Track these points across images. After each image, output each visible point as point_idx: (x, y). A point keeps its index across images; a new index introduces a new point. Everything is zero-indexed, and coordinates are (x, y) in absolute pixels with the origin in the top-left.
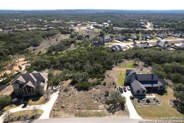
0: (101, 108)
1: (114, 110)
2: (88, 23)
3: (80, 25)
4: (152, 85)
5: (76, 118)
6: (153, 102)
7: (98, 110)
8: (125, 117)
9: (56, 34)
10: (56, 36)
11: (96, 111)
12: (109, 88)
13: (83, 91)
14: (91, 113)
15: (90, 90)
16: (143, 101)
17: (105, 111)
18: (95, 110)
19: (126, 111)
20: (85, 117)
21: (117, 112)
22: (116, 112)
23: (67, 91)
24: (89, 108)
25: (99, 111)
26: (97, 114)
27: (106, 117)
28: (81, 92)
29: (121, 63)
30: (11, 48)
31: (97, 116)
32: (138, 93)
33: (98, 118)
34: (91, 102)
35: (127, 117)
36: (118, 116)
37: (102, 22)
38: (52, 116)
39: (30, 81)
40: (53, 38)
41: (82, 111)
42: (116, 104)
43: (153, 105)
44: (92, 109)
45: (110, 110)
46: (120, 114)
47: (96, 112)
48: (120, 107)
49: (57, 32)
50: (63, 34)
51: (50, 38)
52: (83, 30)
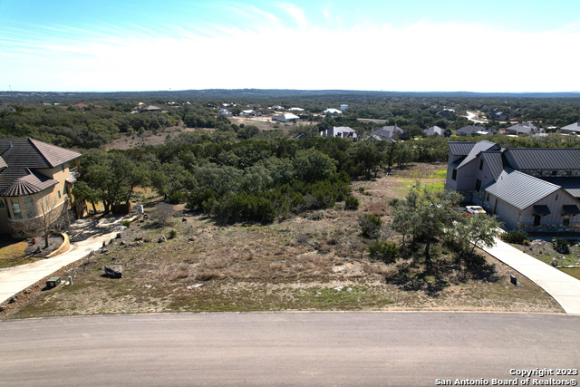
0: (349, 275)
2: (276, 109)
3: (250, 111)
7: (326, 280)
8: (524, 307)
9: (167, 125)
10: (167, 129)
11: (314, 284)
13: (243, 225)
17: (378, 283)
18: (307, 281)
23: (158, 227)
24: (273, 276)
26: (322, 298)
28: (230, 230)
32: (537, 222)
34: (286, 255)
37: (320, 108)
41: (225, 287)
44: (292, 279)
45: (407, 279)
47: (314, 290)
48: (463, 268)
49: (170, 119)
50: (193, 127)
51: (146, 133)
52: (261, 122)
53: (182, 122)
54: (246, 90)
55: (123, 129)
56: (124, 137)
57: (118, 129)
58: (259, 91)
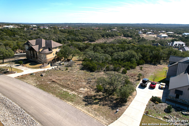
0: (80, 91)
1: (97, 101)
2: (162, 32)
3: (150, 32)
9: (117, 36)
10: (116, 37)
17: (81, 96)
19: (117, 112)
21: (96, 106)
22: (94, 105)
25: (72, 93)
30: (69, 39)
38: (19, 77)
39: (38, 45)
40: (112, 38)
42: (110, 96)
45: (90, 98)
47: (65, 92)
48: (114, 102)
49: (119, 34)
50: (126, 37)
51: (109, 38)
52: (152, 37)
53: (123, 35)
54: (157, 24)
55: (103, 36)
56: (103, 38)
57: (101, 36)
58: (163, 24)
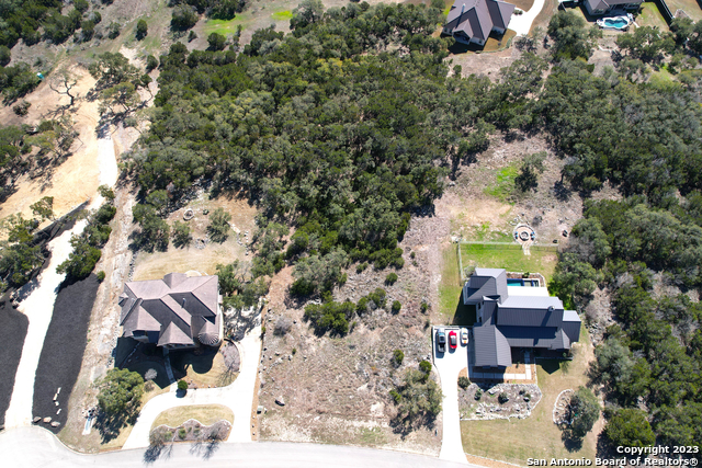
0: (376, 415)
1: (407, 423)
4: (536, 342)
5: (313, 446)
6: (514, 401)
7: (367, 420)
8: (429, 451)
11: (362, 423)
12: (407, 327)
13: (331, 335)
14: (350, 431)
15: (351, 331)
16: (489, 397)
17: (386, 425)
18: (360, 420)
19: (436, 431)
20: (337, 444)
21: (413, 434)
22: (410, 434)
23: (283, 334)
24: (347, 413)
25: (371, 425)
26: (364, 436)
27: (385, 447)
28: (325, 340)
29: (472, 165)
31: (363, 444)
33: (366, 450)
34: (352, 388)
35: (434, 453)
36: (413, 448)
38: (258, 435)
39: (172, 324)
41: (329, 421)
43: (512, 412)
44: (354, 417)
45: (398, 423)
46: (417, 441)
47: (361, 428)
